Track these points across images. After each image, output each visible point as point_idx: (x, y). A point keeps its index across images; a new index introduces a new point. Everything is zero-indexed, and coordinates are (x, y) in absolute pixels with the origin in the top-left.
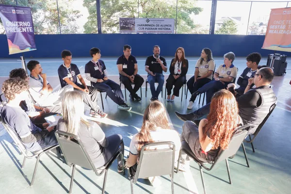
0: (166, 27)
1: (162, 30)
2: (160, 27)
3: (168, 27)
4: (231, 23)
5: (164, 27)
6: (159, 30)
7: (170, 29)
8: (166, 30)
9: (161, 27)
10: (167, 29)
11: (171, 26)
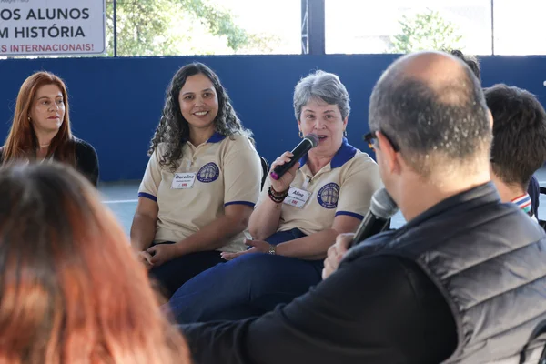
0: (60, 23)
1: (39, 41)
2: (24, 23)
3: (69, 23)
4: (433, 24)
5: (48, 23)
6: (20, 41)
7: (80, 32)
8: (60, 40)
9: (32, 23)
10: (64, 31)
11: (85, 14)
